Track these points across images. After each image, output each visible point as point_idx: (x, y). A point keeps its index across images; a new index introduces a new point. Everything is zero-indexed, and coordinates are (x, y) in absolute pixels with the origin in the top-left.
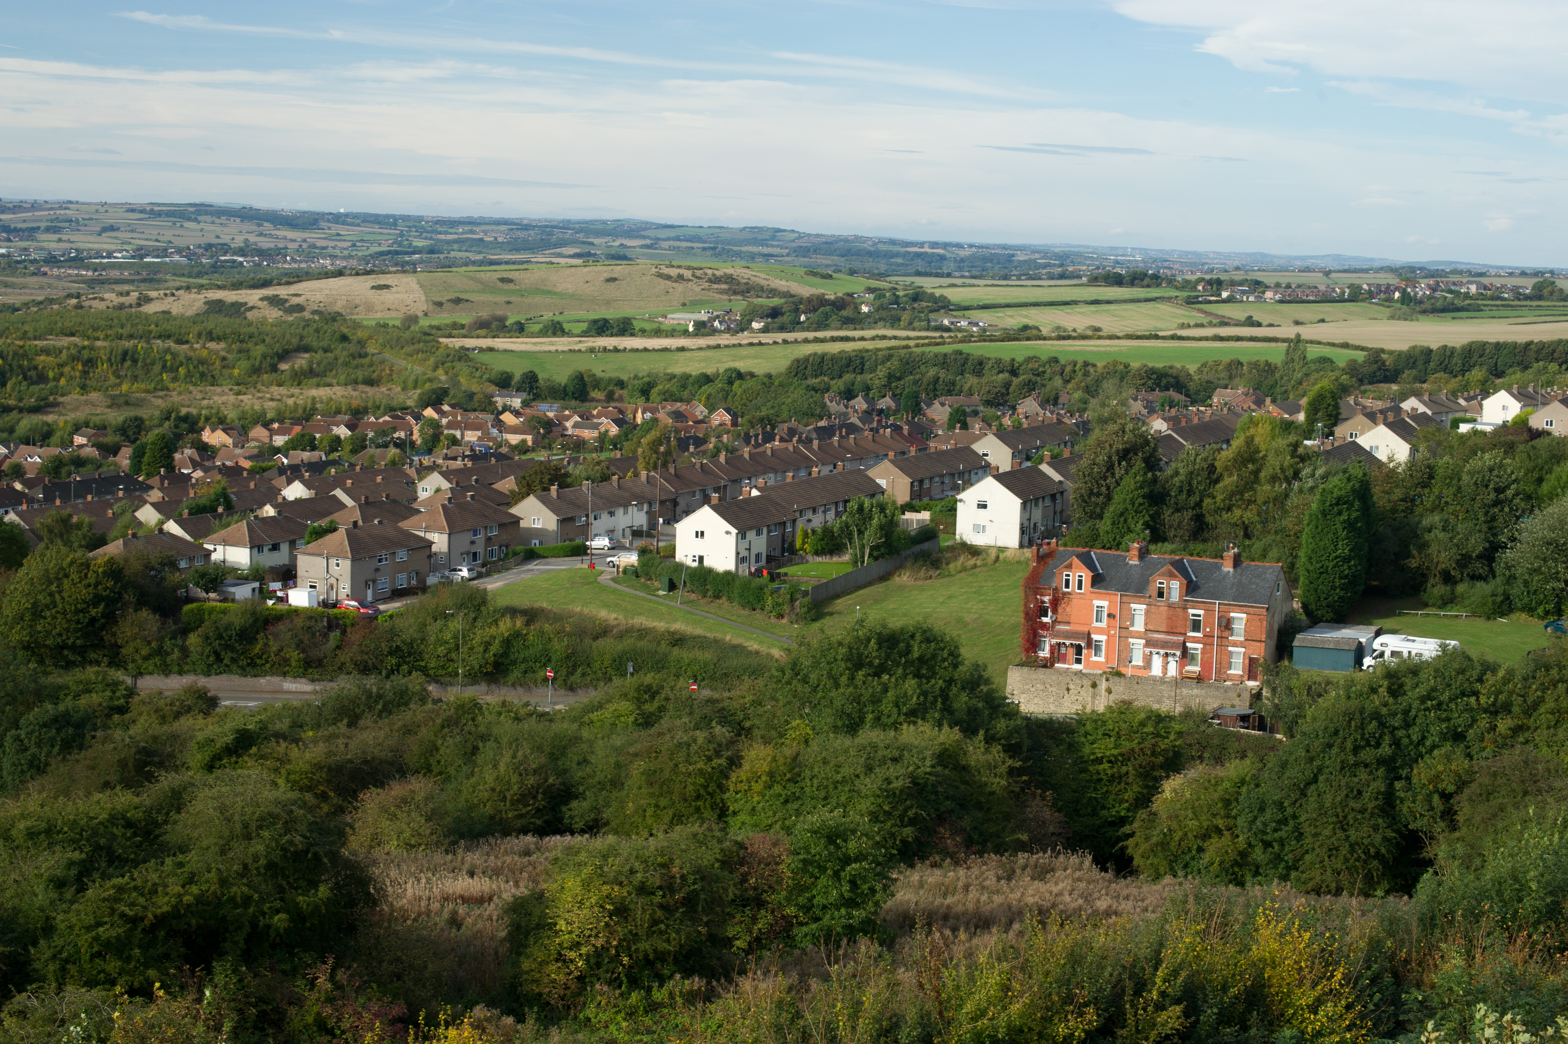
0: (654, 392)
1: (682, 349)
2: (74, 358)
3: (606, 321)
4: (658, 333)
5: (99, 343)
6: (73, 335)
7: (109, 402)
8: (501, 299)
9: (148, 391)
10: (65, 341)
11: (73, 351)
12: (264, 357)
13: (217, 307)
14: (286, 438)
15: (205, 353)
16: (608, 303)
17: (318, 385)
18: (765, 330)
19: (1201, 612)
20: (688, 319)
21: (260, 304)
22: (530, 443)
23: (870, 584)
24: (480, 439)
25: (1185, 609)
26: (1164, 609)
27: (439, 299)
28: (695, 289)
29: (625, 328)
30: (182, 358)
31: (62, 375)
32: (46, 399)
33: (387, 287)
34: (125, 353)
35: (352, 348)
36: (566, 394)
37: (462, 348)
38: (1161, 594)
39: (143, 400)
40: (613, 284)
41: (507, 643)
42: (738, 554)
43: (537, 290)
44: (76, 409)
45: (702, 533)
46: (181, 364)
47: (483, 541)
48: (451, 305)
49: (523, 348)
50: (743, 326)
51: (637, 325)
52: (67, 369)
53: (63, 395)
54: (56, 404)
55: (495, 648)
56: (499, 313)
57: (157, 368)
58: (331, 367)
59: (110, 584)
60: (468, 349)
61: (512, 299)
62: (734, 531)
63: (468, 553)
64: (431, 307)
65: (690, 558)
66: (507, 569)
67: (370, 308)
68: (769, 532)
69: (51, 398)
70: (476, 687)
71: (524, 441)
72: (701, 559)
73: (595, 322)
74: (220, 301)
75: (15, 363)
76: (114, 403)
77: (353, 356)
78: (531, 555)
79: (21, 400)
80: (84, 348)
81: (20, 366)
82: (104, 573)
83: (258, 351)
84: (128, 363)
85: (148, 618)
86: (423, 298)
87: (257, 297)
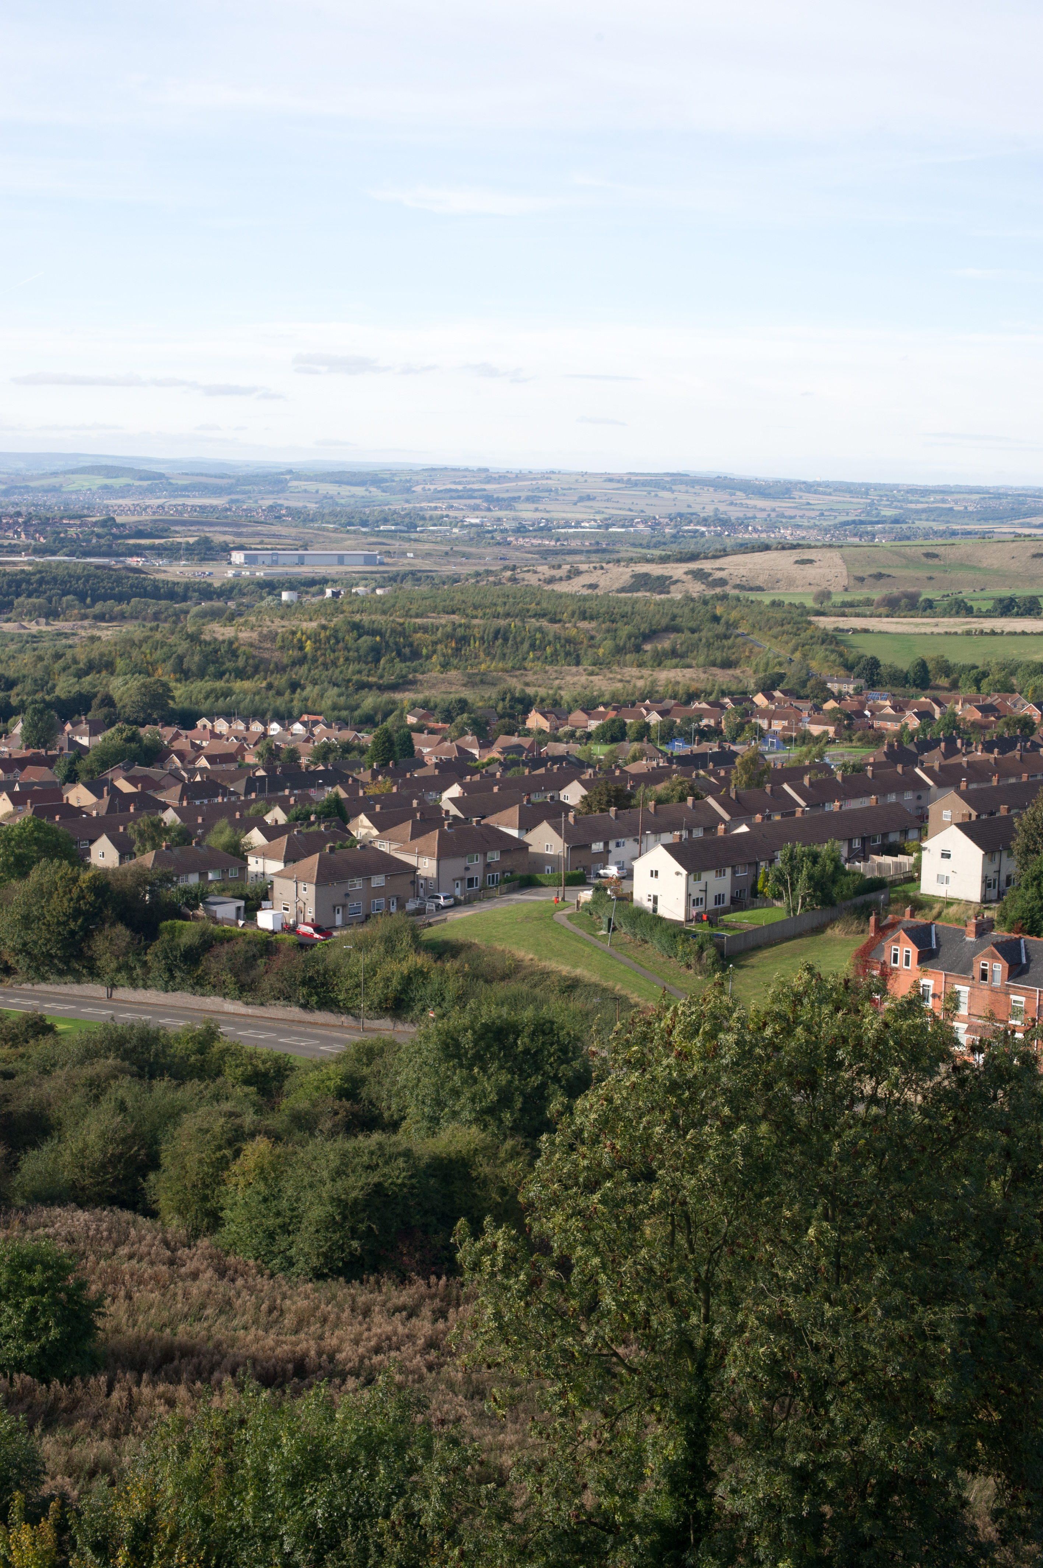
2: (449, 636)
3: (1012, 600)
5: (475, 622)
6: (453, 613)
7: (466, 679)
8: (923, 574)
9: (507, 670)
10: (444, 619)
11: (449, 629)
12: (629, 637)
13: (642, 582)
14: (601, 722)
15: (574, 632)
16: (1032, 579)
17: (676, 667)
19: (1023, 999)
21: (684, 577)
22: (831, 735)
23: (800, 935)
24: (784, 728)
25: (1007, 994)
26: (986, 993)
27: (860, 574)
29: (1028, 608)
30: (551, 637)
31: (434, 652)
32: (403, 677)
33: (810, 561)
34: (497, 632)
35: (720, 629)
36: (907, 681)
37: (836, 629)
38: (984, 976)
39: (499, 679)
40: (1039, 560)
42: (688, 895)
43: (962, 565)
44: (433, 686)
45: (657, 872)
46: (549, 643)
47: (481, 867)
48: (871, 580)
49: (900, 629)
52: (439, 647)
53: (423, 673)
54: (414, 682)
56: (912, 590)
57: (526, 646)
58: (693, 647)
60: (842, 630)
61: (934, 575)
62: (684, 872)
63: (462, 879)
64: (852, 582)
65: (646, 898)
66: (490, 898)
67: (791, 582)
68: (734, 873)
69: (411, 676)
71: (826, 733)
72: (655, 900)
73: (1001, 601)
74: (646, 575)
75: (391, 641)
76: (471, 682)
77: (717, 637)
79: (381, 677)
80: (460, 625)
81: (396, 643)
82: (87, 887)
83: (625, 630)
84: (500, 641)
85: (121, 933)
86: (845, 573)
87: (682, 571)
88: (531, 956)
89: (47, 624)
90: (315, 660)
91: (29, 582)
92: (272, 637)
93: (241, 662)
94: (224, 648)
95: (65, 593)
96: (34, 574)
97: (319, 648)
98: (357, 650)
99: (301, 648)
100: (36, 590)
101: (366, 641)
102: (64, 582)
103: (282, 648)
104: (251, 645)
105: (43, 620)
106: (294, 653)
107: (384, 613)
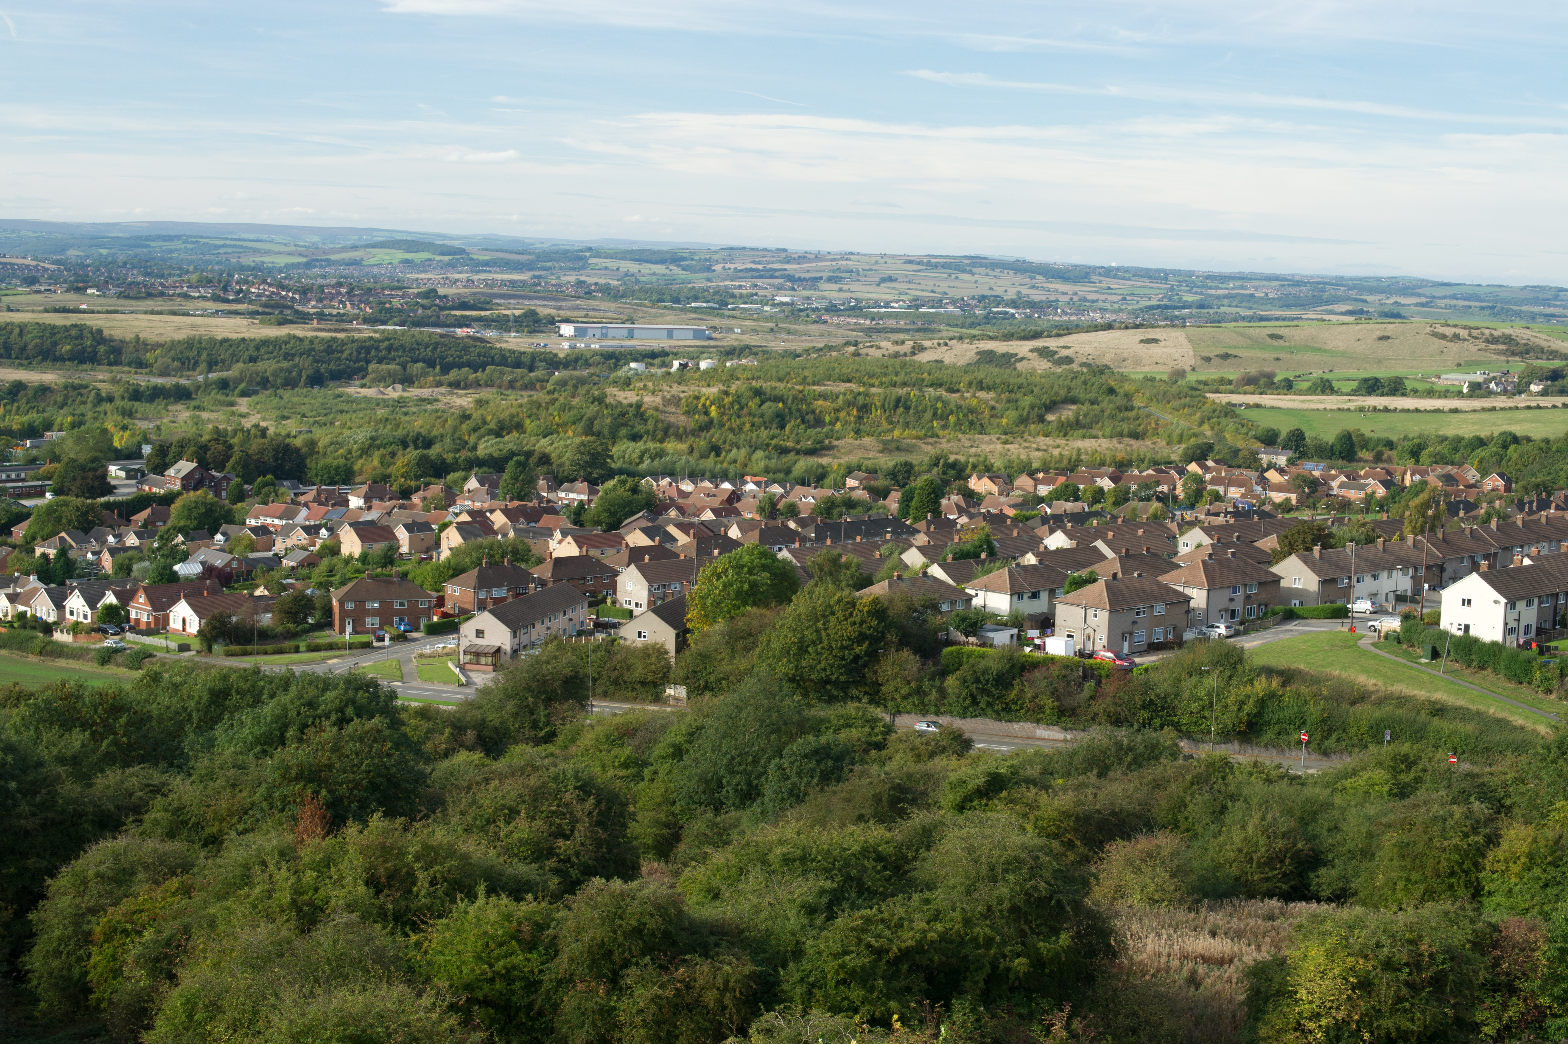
0: (1424, 455)
1: (1455, 411)
2: (849, 404)
3: (1377, 380)
4: (1431, 393)
5: (873, 390)
6: (849, 381)
7: (881, 447)
8: (1270, 355)
9: (918, 438)
10: (842, 387)
11: (849, 397)
12: (1032, 407)
13: (988, 357)
14: (1051, 488)
15: (974, 402)
16: (1380, 361)
17: (1084, 437)
18: (1544, 393)
20: (1463, 380)
21: (1030, 355)
22: (1294, 502)
24: (1243, 495)
27: (1207, 354)
28: (1471, 349)
29: (1396, 387)
30: (952, 406)
31: (837, 419)
32: (821, 442)
33: (1155, 341)
34: (898, 400)
35: (1119, 401)
36: (1333, 454)
37: (1229, 404)
39: (914, 446)
40: (1385, 343)
41: (1262, 703)
42: (1506, 624)
43: (1308, 348)
44: (850, 452)
45: (1469, 601)
46: (952, 412)
47: (1242, 599)
48: (1219, 360)
49: (1291, 405)
50: (1521, 389)
51: (1409, 385)
52: (842, 414)
53: (838, 439)
54: (830, 448)
55: (1249, 707)
56: (1267, 369)
57: (928, 415)
58: (1097, 419)
59: (874, 623)
60: (1235, 405)
61: (1281, 356)
62: (1503, 601)
63: (1226, 610)
64: (1199, 362)
65: (1456, 626)
66: (1266, 628)
67: (1138, 361)
68: (1540, 603)
69: (827, 442)
70: (1228, 746)
71: (1288, 500)
72: (1467, 627)
73: (1366, 380)
74: (991, 352)
75: (794, 407)
76: (886, 449)
77: (1119, 409)
78: (1290, 616)
79: (798, 442)
80: (859, 394)
81: (799, 410)
82: (869, 612)
83: (1027, 401)
84: (901, 410)
85: (909, 659)
86: (1191, 353)
87: (1027, 348)
88: (1373, 681)
89: (404, 390)
90: (721, 425)
91: (377, 349)
92: (676, 401)
93: (650, 426)
94: (632, 411)
95: (415, 361)
96: (383, 341)
97: (724, 414)
98: (762, 416)
99: (707, 413)
100: (385, 358)
101: (769, 408)
102: (412, 350)
103: (687, 413)
104: (656, 409)
105: (399, 387)
106: (699, 418)
107: (780, 380)
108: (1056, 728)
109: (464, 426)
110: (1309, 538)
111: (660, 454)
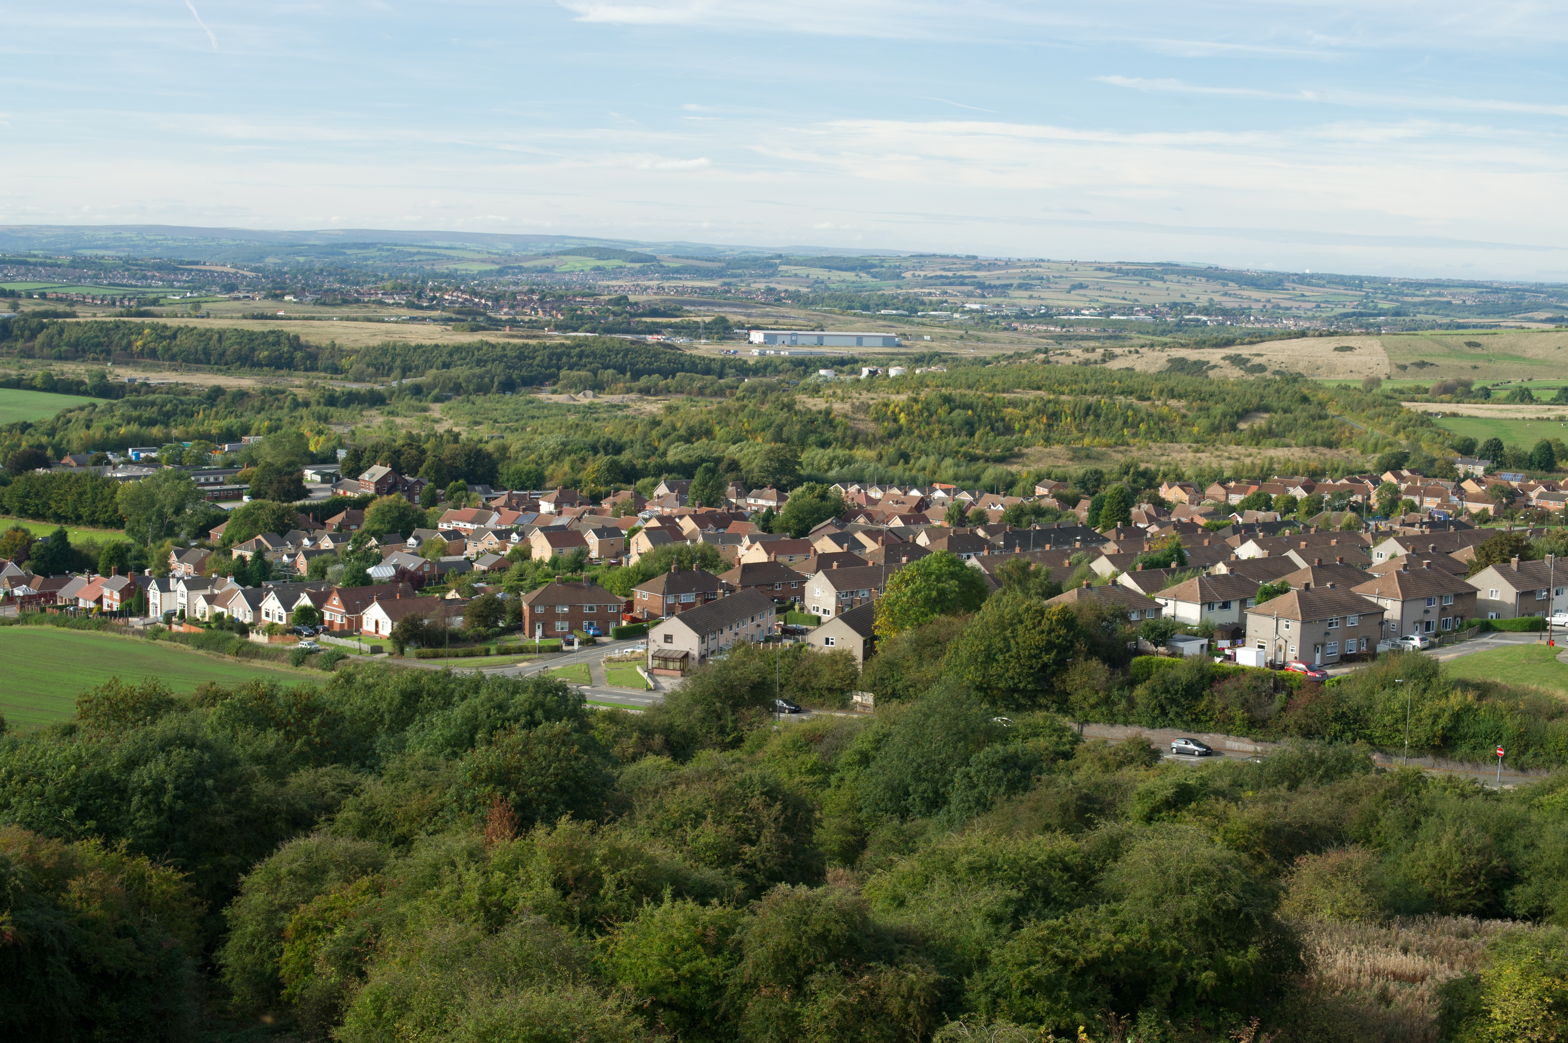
2: (1039, 412)
5: (1063, 398)
6: (1039, 388)
7: (1071, 454)
8: (1467, 363)
9: (1109, 446)
10: (1032, 395)
11: (1039, 404)
12: (1224, 415)
13: (1179, 365)
14: (1242, 497)
15: (1165, 410)
17: (1276, 446)
21: (1222, 363)
22: (1491, 513)
24: (1439, 506)
27: (1403, 363)
30: (1143, 414)
31: (1027, 427)
32: (1011, 449)
33: (1350, 349)
34: (1088, 408)
35: (1313, 409)
36: (1532, 464)
39: (1104, 454)
41: (1457, 717)
43: (1506, 355)
44: (1039, 460)
46: (1142, 420)
47: (1438, 610)
48: (1414, 368)
52: (1032, 422)
53: (1027, 447)
54: (1020, 455)
55: (1444, 721)
56: (1464, 378)
57: (1119, 423)
58: (1289, 428)
59: (1063, 632)
60: (1431, 414)
61: (1479, 364)
63: (1421, 622)
64: (1395, 370)
67: (1332, 369)
69: (1016, 449)
70: (1422, 760)
71: (1485, 510)
73: (1565, 390)
74: (1183, 360)
75: (983, 414)
76: (1076, 456)
77: (1313, 418)
78: (1487, 628)
79: (987, 450)
80: (1049, 401)
81: (988, 418)
82: (1058, 621)
83: (1218, 409)
84: (1092, 417)
85: (1097, 668)
86: (1387, 361)
87: (1219, 356)
89: (595, 396)
90: (911, 432)
91: (568, 355)
92: (865, 408)
93: (839, 433)
94: (821, 418)
95: (606, 368)
96: (574, 348)
97: (913, 421)
98: (951, 423)
99: (896, 420)
100: (576, 364)
101: (959, 415)
102: (603, 356)
103: (876, 420)
104: (846, 416)
105: (589, 393)
106: (889, 425)
107: (970, 387)
108: (1247, 740)
109: (654, 432)
110: (1507, 549)
111: (849, 461)
